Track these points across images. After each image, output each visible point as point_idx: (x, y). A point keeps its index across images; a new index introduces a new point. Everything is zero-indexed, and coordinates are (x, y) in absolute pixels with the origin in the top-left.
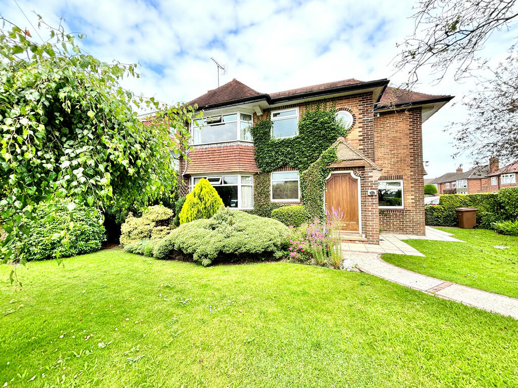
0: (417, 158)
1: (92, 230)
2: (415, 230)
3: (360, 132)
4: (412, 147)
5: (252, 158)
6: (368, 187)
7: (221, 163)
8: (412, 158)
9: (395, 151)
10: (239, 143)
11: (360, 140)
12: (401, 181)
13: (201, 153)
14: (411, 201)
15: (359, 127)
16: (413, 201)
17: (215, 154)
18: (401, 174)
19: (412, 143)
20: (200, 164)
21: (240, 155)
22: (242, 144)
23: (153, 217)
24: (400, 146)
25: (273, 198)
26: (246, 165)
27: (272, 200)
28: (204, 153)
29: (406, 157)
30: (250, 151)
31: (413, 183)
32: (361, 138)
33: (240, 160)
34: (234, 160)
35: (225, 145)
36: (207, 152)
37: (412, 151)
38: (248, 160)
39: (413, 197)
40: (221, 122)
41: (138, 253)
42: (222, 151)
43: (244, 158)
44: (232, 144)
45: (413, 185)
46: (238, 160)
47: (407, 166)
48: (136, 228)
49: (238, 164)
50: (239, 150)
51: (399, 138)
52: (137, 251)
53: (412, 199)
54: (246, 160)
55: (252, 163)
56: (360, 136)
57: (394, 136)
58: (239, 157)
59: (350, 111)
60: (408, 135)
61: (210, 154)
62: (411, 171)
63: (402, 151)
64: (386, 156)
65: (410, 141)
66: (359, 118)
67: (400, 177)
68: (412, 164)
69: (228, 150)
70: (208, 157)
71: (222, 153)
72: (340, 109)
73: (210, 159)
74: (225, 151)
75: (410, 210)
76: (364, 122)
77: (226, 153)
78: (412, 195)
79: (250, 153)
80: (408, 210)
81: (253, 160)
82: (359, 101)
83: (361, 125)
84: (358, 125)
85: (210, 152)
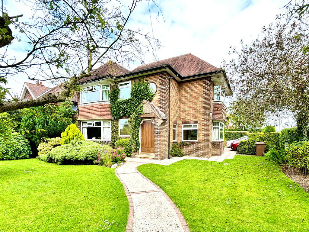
0: (206, 110)
1: (22, 148)
2: (203, 154)
3: (159, 96)
4: (204, 102)
5: (109, 111)
6: (156, 128)
7: (92, 114)
8: (204, 110)
9: (195, 106)
10: (101, 103)
11: (159, 101)
12: (197, 125)
13: (84, 108)
14: (202, 137)
15: (159, 93)
16: (203, 137)
17: (90, 109)
18: (197, 120)
19: (204, 100)
20: (84, 115)
21: (101, 109)
22: (102, 103)
23: (52, 143)
24: (197, 102)
25: (120, 135)
26: (105, 115)
27: (120, 136)
28: (85, 108)
29: (200, 109)
30: (108, 107)
31: (203, 126)
32: (160, 100)
33: (101, 112)
34: (98, 112)
35: (95, 103)
36: (87, 108)
37: (204, 105)
38: (106, 112)
39: (203, 134)
40: (93, 90)
41: (41, 160)
42: (93, 107)
43: (104, 111)
44: (97, 103)
45: (203, 127)
46: (100, 112)
47: (201, 115)
48: (44, 148)
49: (100, 115)
50: (100, 106)
51: (197, 97)
52: (41, 159)
53: (202, 136)
54: (105, 112)
55: (109, 114)
56: (159, 98)
57: (195, 95)
58: (101, 111)
59: (155, 83)
60: (202, 95)
61: (88, 109)
62: (203, 118)
63: (199, 105)
64: (190, 109)
65: (203, 99)
66: (159, 88)
67: (196, 122)
68: (203, 114)
69: (96, 107)
70: (87, 111)
71: (93, 109)
72: (150, 82)
73: (88, 112)
74: (95, 107)
75: (201, 143)
76: (161, 90)
77: (95, 108)
78: (202, 133)
79: (108, 108)
80: (200, 143)
81: (110, 112)
82: (159, 77)
83: (160, 92)
84: (158, 92)
85: (88, 108)
